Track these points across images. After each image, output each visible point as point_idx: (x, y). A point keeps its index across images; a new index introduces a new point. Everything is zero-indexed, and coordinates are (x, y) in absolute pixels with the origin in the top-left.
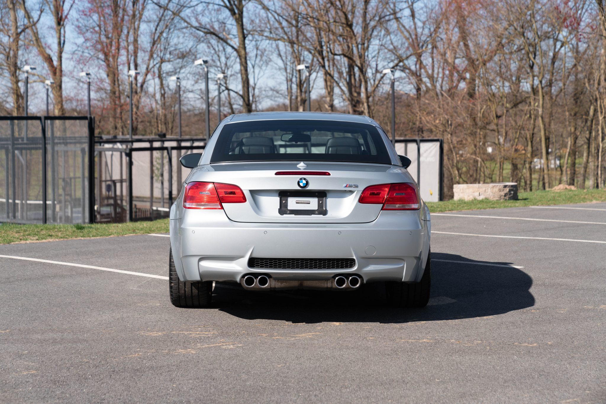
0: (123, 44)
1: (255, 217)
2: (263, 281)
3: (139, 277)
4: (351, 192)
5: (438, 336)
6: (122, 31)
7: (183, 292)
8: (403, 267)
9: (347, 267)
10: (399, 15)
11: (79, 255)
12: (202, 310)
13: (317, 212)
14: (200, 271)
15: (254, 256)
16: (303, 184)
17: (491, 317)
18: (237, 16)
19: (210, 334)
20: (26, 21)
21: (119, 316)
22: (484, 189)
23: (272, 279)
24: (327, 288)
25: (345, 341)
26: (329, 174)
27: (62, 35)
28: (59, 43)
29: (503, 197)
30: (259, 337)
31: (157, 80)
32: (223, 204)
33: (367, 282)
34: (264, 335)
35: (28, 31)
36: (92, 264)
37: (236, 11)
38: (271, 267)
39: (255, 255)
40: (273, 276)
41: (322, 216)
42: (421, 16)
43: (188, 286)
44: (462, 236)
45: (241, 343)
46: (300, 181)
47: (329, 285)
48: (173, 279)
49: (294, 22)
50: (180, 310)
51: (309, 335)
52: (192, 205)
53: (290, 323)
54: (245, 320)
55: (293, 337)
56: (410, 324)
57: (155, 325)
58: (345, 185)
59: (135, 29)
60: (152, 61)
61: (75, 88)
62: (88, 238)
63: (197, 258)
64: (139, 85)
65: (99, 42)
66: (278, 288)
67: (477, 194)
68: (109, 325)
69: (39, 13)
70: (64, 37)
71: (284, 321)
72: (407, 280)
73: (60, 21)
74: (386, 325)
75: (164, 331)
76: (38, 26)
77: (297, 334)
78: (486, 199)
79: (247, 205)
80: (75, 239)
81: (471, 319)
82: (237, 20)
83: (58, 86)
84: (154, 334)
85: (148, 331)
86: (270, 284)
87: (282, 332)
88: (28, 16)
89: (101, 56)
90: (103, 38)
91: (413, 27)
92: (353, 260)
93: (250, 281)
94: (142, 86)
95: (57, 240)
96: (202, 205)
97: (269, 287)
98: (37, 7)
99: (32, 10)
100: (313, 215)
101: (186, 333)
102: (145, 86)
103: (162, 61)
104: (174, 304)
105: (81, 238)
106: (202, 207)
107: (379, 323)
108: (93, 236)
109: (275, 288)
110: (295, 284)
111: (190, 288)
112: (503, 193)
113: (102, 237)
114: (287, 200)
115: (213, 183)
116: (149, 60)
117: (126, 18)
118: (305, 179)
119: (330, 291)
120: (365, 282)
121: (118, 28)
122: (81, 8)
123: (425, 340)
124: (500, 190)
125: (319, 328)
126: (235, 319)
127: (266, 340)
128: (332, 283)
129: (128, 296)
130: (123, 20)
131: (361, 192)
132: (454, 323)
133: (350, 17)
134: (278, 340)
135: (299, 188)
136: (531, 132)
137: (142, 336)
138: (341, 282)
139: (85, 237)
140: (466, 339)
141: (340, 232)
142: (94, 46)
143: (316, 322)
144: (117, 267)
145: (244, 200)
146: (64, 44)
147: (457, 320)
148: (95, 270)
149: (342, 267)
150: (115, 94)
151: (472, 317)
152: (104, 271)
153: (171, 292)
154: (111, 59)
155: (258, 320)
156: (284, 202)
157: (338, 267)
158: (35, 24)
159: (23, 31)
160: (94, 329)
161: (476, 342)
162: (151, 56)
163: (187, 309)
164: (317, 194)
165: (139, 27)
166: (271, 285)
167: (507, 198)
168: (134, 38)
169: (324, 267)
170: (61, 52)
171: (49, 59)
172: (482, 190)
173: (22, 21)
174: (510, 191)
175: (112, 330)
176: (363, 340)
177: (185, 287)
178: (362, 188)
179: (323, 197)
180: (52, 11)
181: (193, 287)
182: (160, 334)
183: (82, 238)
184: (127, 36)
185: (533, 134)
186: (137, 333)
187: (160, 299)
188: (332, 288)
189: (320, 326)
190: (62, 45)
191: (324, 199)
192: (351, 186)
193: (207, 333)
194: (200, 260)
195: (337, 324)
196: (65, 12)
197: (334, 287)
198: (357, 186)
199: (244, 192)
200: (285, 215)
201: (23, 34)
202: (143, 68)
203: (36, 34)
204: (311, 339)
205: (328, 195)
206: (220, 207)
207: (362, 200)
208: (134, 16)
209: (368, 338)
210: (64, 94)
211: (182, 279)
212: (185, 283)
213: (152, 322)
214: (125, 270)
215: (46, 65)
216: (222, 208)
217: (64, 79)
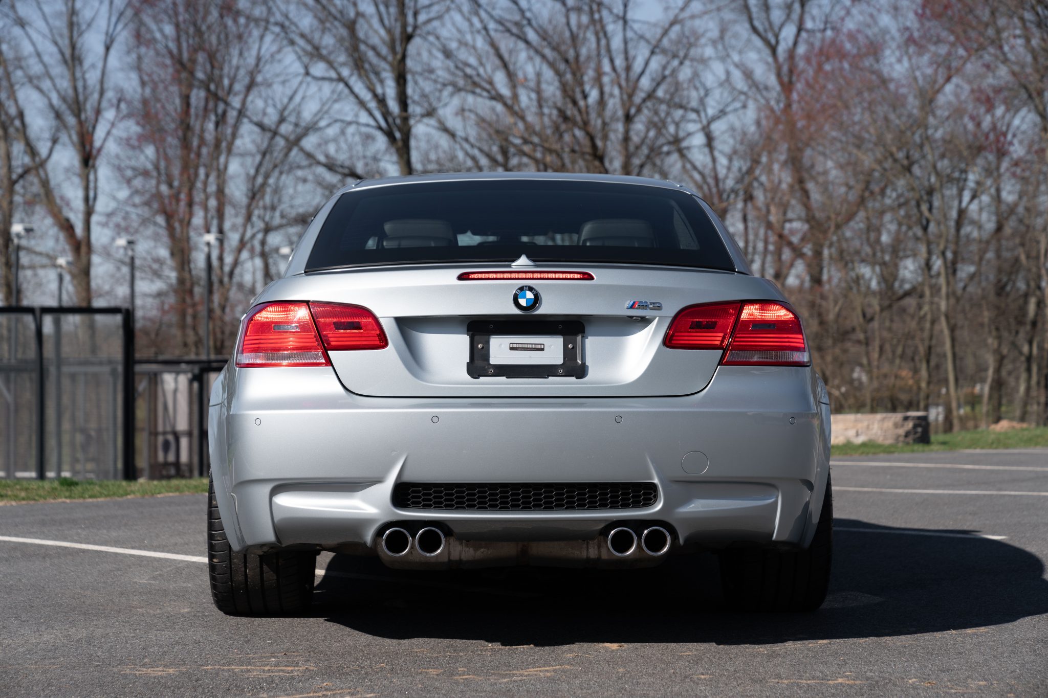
0: (198, 197)
1: (410, 385)
2: (429, 543)
3: (160, 559)
4: (644, 322)
5: (871, 671)
6: (196, 175)
7: (240, 578)
8: (776, 503)
9: (637, 505)
10: (684, 144)
11: (44, 526)
12: (287, 620)
13: (561, 371)
14: (276, 520)
15: (409, 477)
16: (528, 300)
17: (982, 629)
18: (400, 144)
19: (297, 671)
20: (27, 160)
21: (82, 634)
22: (865, 424)
23: (452, 540)
24: (588, 560)
25: (638, 683)
26: (591, 278)
27: (92, 185)
28: (87, 199)
29: (901, 439)
30: (419, 677)
31: (258, 262)
32: (331, 353)
33: (687, 540)
34: (433, 672)
35: (32, 178)
36: (65, 539)
37: (398, 135)
38: (449, 506)
39: (412, 476)
40: (456, 529)
41: (573, 379)
42: (724, 144)
43: (253, 562)
44: (849, 492)
45: (372, 692)
46: (520, 294)
47: (593, 553)
48: (217, 548)
49: (500, 158)
50: (233, 620)
51: (544, 672)
52: (256, 358)
53: (497, 646)
54: (388, 640)
55: (504, 676)
56: (790, 645)
57: (165, 653)
58: (628, 303)
59: (218, 170)
60: (249, 227)
61: (112, 276)
62: (81, 500)
63: (266, 489)
64: (227, 269)
65: (158, 196)
66: (468, 562)
67: (851, 433)
68: (50, 654)
69: (49, 144)
70: (96, 188)
71: (483, 642)
72: (785, 537)
73: (88, 159)
74: (734, 649)
75: (184, 664)
76: (50, 166)
77: (516, 668)
78: (870, 441)
79: (390, 354)
80: (52, 501)
81: (938, 635)
82: (398, 151)
83: (83, 273)
84: (158, 672)
85: (145, 665)
86: (448, 550)
87: (479, 665)
88: (32, 150)
89: (160, 220)
90: (164, 188)
91: (710, 165)
92: (653, 487)
93: (396, 542)
94: (231, 274)
95: (14, 503)
96: (284, 358)
97: (446, 560)
98: (47, 135)
99: (39, 139)
100: (551, 378)
101: (237, 669)
102: (237, 271)
103: (267, 230)
104: (220, 608)
105: (64, 500)
106: (285, 362)
107: (714, 644)
108: (91, 497)
109: (460, 562)
110: (508, 550)
111: (258, 570)
112: (902, 431)
113: (108, 499)
114: (487, 343)
115: (307, 303)
116: (245, 226)
117: (204, 151)
118: (531, 289)
119: (593, 568)
120: (681, 541)
121: (189, 168)
122: (124, 135)
123: (840, 680)
124: (896, 426)
125: (571, 656)
126: (364, 638)
127: (437, 684)
128: (599, 547)
129: (122, 594)
130: (199, 155)
131: (669, 320)
132: (899, 643)
133: (599, 143)
134: (467, 683)
135: (517, 311)
136: (927, 343)
137: (125, 676)
138: (622, 542)
139: (75, 498)
140: (945, 677)
141: (619, 418)
142: (147, 204)
143: (562, 644)
144: (116, 543)
145: (381, 342)
146: (95, 198)
147: (903, 637)
148: (66, 548)
149: (625, 506)
150: (184, 287)
151: (937, 631)
152: (84, 551)
153: (213, 578)
154: (177, 225)
155: (421, 640)
156: (480, 346)
157: (614, 506)
158: (43, 164)
159: (21, 176)
160: (12, 661)
161: (973, 684)
162: (249, 218)
163: (253, 619)
164: (560, 326)
165: (226, 168)
166: (449, 553)
167: (910, 439)
168: (218, 186)
169: (581, 506)
170: (89, 213)
171: (67, 227)
172: (862, 425)
173: (20, 159)
174: (915, 426)
175: (54, 664)
176: (683, 681)
177: (246, 568)
178: (671, 309)
179: (576, 334)
180: (72, 142)
181: (265, 567)
182: (171, 671)
183: (68, 501)
184: (205, 184)
185: (930, 348)
186: (115, 670)
187: (194, 600)
188: (599, 559)
189: (571, 651)
190: (91, 202)
191: (579, 338)
192: (643, 306)
193: (290, 669)
194: (276, 491)
195: (614, 646)
196: (97, 143)
197: (604, 555)
198: (658, 307)
199: (382, 321)
200: (482, 379)
201: (21, 182)
202: (233, 238)
203: (45, 183)
204: (550, 680)
205: (588, 329)
206: (323, 361)
207: (669, 341)
208: (217, 145)
209: (695, 677)
210: (93, 284)
211: (236, 547)
212: (245, 556)
213: (161, 646)
214: (133, 548)
215: (62, 236)
216: (329, 362)
217: (96, 259)
